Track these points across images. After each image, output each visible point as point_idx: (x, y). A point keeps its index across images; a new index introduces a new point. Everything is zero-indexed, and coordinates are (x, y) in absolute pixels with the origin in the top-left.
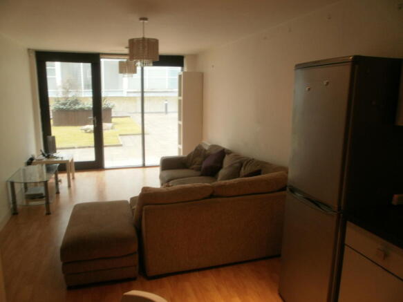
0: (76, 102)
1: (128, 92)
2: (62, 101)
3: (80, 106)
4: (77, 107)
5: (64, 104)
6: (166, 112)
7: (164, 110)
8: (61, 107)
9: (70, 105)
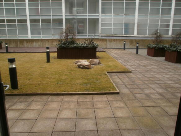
0: (73, 42)
1: (101, 36)
2: (64, 42)
3: (75, 45)
4: (73, 46)
5: (65, 44)
6: (124, 49)
7: (123, 47)
8: (63, 46)
9: (68, 44)
